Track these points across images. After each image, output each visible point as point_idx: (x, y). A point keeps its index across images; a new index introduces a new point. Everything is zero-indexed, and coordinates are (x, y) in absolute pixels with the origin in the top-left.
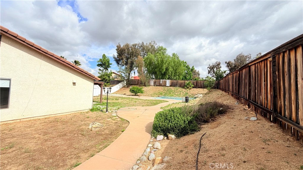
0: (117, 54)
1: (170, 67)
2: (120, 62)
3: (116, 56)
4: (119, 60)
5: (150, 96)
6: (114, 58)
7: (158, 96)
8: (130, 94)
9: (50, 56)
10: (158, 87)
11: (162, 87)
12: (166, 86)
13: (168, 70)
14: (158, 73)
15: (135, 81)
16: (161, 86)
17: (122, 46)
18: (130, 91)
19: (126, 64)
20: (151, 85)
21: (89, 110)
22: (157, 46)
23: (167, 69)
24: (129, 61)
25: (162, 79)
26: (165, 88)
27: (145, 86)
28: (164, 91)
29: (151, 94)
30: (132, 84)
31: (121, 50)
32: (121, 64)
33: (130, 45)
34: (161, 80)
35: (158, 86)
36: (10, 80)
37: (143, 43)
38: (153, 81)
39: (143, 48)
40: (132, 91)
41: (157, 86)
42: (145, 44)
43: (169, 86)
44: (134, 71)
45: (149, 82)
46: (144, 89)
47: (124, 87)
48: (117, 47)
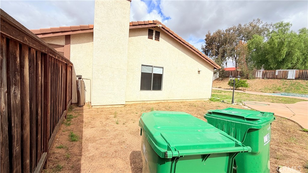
0: (205, 44)
1: (297, 50)
2: (209, 53)
3: (204, 47)
4: (208, 51)
5: (260, 91)
6: (202, 49)
7: (274, 93)
8: (229, 88)
9: (186, 46)
10: (270, 80)
11: (279, 80)
12: (286, 79)
13: (293, 55)
14: (270, 61)
15: (231, 73)
16: (277, 78)
17: (212, 35)
18: (229, 84)
19: (217, 54)
20: (257, 78)
21: (208, 100)
22: (262, 24)
23: (289, 54)
24: (220, 49)
25: (278, 69)
26: (286, 82)
27: (248, 79)
28: (284, 86)
29: (259, 89)
30: (227, 76)
31: (211, 38)
32: (210, 55)
33: (222, 31)
34: (277, 71)
35: (271, 78)
36: (163, 68)
37: (240, 25)
38: (261, 73)
39: (240, 31)
40: (232, 84)
41: (269, 78)
42: (243, 26)
43: (294, 78)
44: (226, 62)
45: (254, 74)
46: (248, 82)
47: (217, 79)
48: (206, 36)
